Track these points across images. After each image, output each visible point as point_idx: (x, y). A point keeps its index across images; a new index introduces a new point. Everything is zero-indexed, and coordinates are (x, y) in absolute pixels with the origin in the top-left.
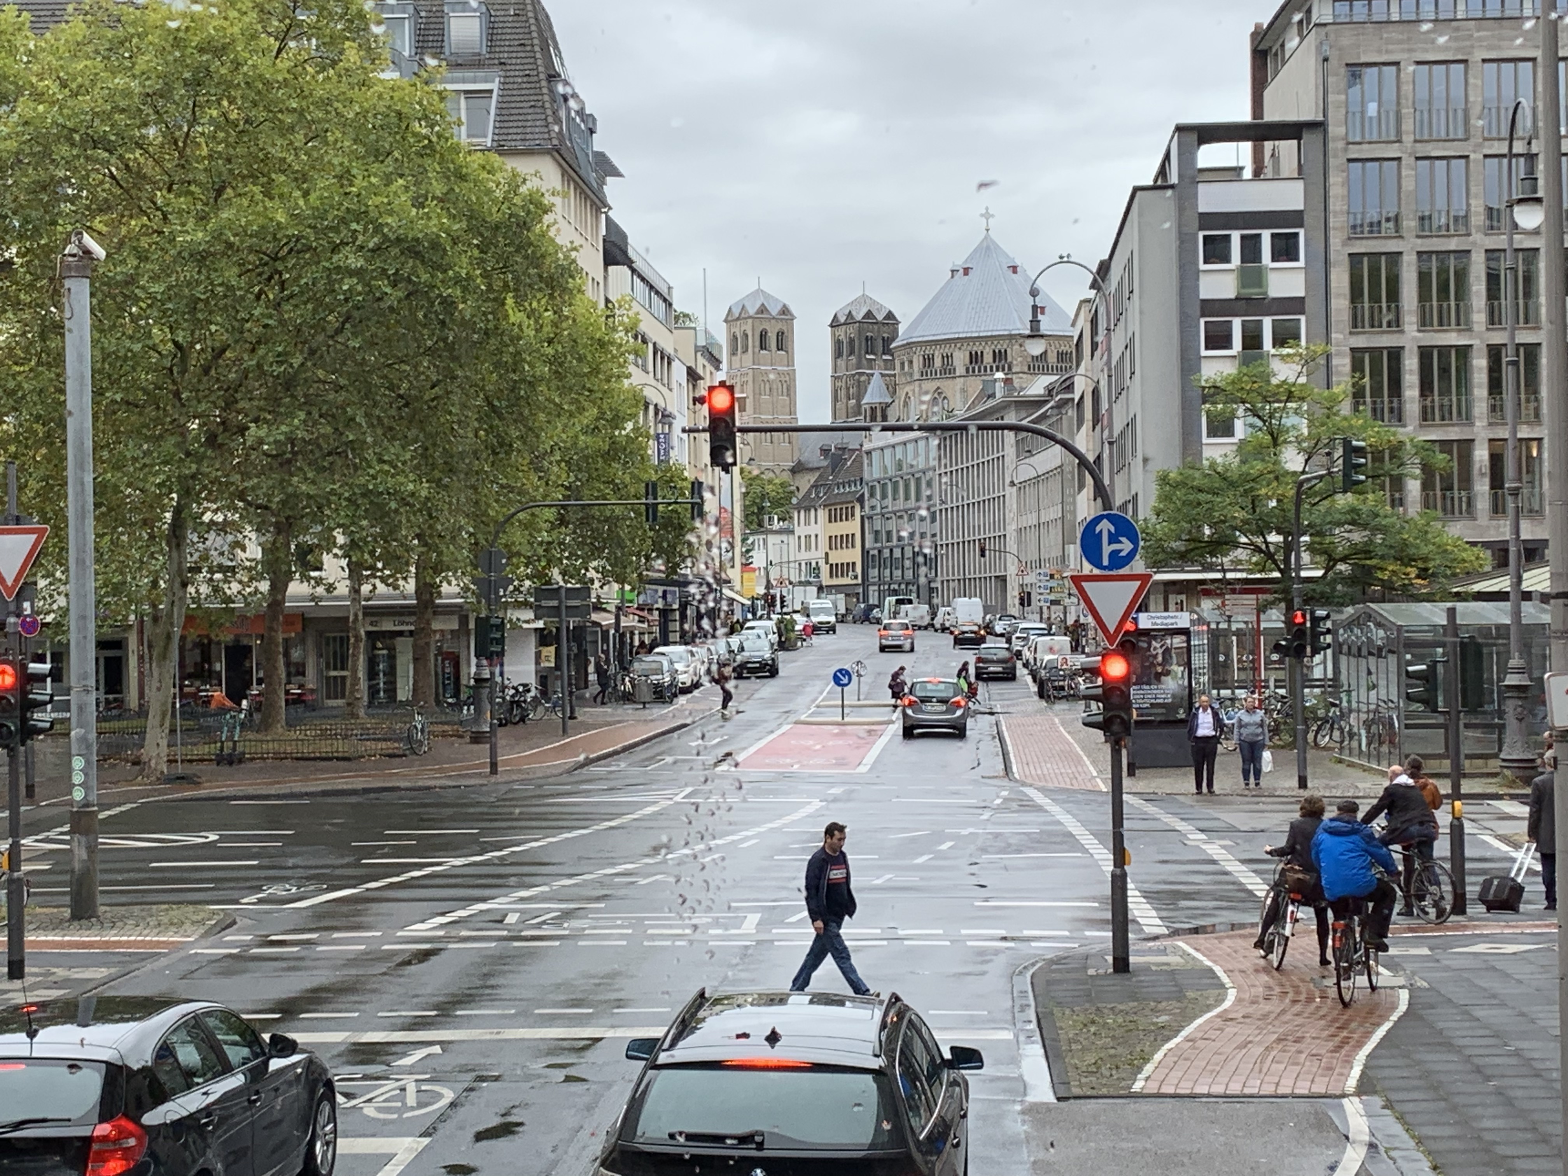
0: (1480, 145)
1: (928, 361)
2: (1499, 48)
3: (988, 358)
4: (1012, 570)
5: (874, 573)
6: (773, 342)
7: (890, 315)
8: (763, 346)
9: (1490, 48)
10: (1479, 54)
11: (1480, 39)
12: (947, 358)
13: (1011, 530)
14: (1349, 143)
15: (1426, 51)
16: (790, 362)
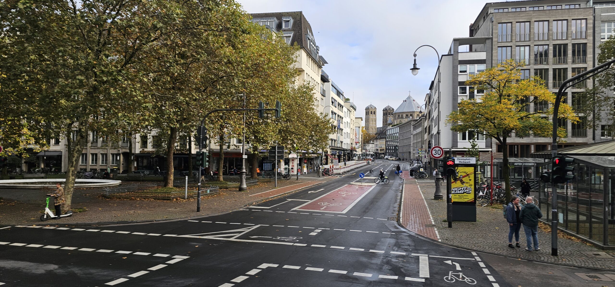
0: (533, 43)
1: (399, 116)
2: (540, 18)
3: (409, 115)
4: (412, 151)
5: (387, 151)
6: (373, 113)
7: (393, 109)
8: (371, 114)
9: (536, 18)
10: (534, 20)
11: (534, 16)
12: (402, 115)
13: (412, 143)
14: (498, 42)
15: (519, 19)
16: (376, 116)
